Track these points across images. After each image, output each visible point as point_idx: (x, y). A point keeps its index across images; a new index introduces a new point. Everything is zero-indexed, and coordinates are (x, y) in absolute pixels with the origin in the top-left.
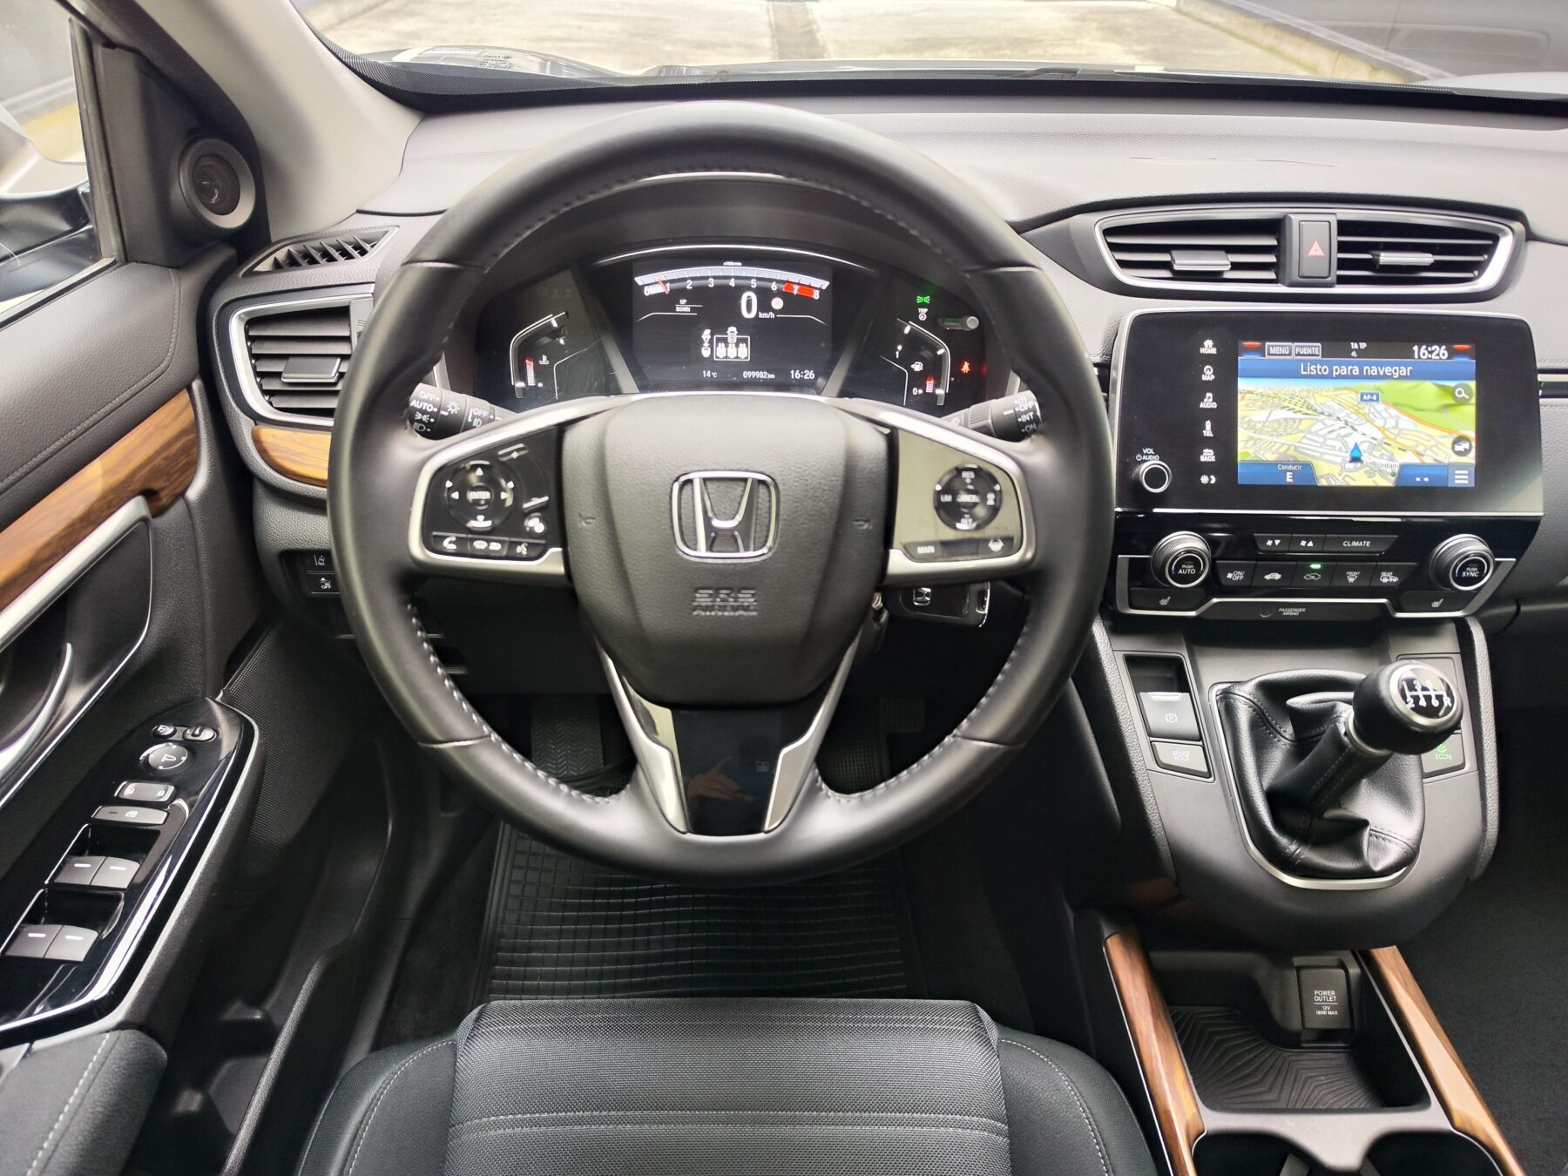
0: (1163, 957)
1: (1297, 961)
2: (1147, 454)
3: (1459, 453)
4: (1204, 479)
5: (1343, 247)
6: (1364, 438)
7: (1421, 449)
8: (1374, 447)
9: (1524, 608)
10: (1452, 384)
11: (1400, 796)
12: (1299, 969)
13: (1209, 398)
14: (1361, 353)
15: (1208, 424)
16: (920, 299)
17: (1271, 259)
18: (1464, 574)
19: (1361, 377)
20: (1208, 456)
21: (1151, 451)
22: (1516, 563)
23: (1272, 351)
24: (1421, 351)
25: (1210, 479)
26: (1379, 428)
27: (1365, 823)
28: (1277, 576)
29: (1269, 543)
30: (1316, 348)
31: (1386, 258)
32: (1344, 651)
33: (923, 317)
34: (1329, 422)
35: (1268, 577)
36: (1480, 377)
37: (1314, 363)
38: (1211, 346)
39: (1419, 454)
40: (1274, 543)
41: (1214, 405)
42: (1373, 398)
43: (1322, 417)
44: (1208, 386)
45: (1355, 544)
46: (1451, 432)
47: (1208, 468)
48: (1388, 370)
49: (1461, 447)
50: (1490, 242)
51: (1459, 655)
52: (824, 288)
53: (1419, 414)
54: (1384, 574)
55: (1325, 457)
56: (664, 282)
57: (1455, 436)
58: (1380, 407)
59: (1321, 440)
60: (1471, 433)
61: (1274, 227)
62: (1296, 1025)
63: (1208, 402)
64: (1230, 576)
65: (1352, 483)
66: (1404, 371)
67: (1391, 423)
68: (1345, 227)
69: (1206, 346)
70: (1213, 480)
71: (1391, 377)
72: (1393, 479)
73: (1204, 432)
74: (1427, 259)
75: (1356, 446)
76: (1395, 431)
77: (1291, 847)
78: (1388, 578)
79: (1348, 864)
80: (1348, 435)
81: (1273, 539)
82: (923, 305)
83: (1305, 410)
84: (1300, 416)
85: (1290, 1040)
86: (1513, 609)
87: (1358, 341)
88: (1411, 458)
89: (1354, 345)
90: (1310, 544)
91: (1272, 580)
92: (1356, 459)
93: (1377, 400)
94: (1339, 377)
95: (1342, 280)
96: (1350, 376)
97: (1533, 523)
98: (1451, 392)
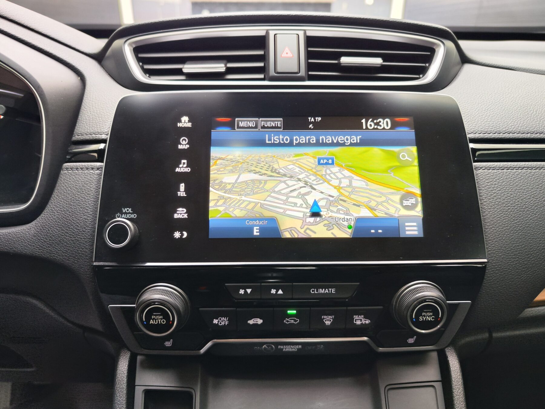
2: (126, 213)
3: (407, 208)
4: (177, 235)
6: (322, 196)
7: (373, 204)
8: (331, 203)
9: (495, 335)
10: (396, 149)
13: (184, 163)
14: (318, 126)
15: (182, 187)
17: (261, 64)
18: (421, 319)
19: (318, 144)
20: (181, 213)
21: (130, 210)
22: (472, 305)
23: (241, 124)
24: (368, 124)
25: (182, 235)
26: (335, 187)
28: (260, 321)
29: (242, 292)
30: (278, 122)
31: (345, 60)
32: (340, 379)
34: (290, 183)
35: (251, 322)
36: (420, 143)
37: (277, 134)
38: (187, 121)
39: (372, 209)
40: (246, 292)
41: (188, 170)
42: (329, 162)
43: (285, 179)
44: (184, 154)
45: (322, 291)
46: (398, 189)
47: (181, 225)
48: (340, 139)
49: (408, 202)
50: (428, 54)
51: (441, 383)
54: (356, 317)
55: (288, 212)
57: (403, 192)
58: (335, 169)
59: (284, 198)
60: (416, 190)
63: (183, 167)
64: (215, 321)
65: (313, 236)
66: (356, 139)
67: (345, 182)
69: (183, 121)
70: (185, 234)
71: (343, 145)
72: (350, 231)
73: (179, 193)
74: (378, 61)
75: (315, 203)
76: (350, 190)
78: (359, 320)
80: (308, 193)
81: (245, 288)
83: (269, 173)
84: (264, 178)
86: (486, 335)
87: (314, 116)
88: (365, 213)
89: (311, 119)
90: (280, 292)
91: (256, 325)
92: (316, 214)
93: (333, 163)
94: (299, 145)
95: (313, 77)
96: (308, 144)
97: (481, 270)
98: (396, 156)
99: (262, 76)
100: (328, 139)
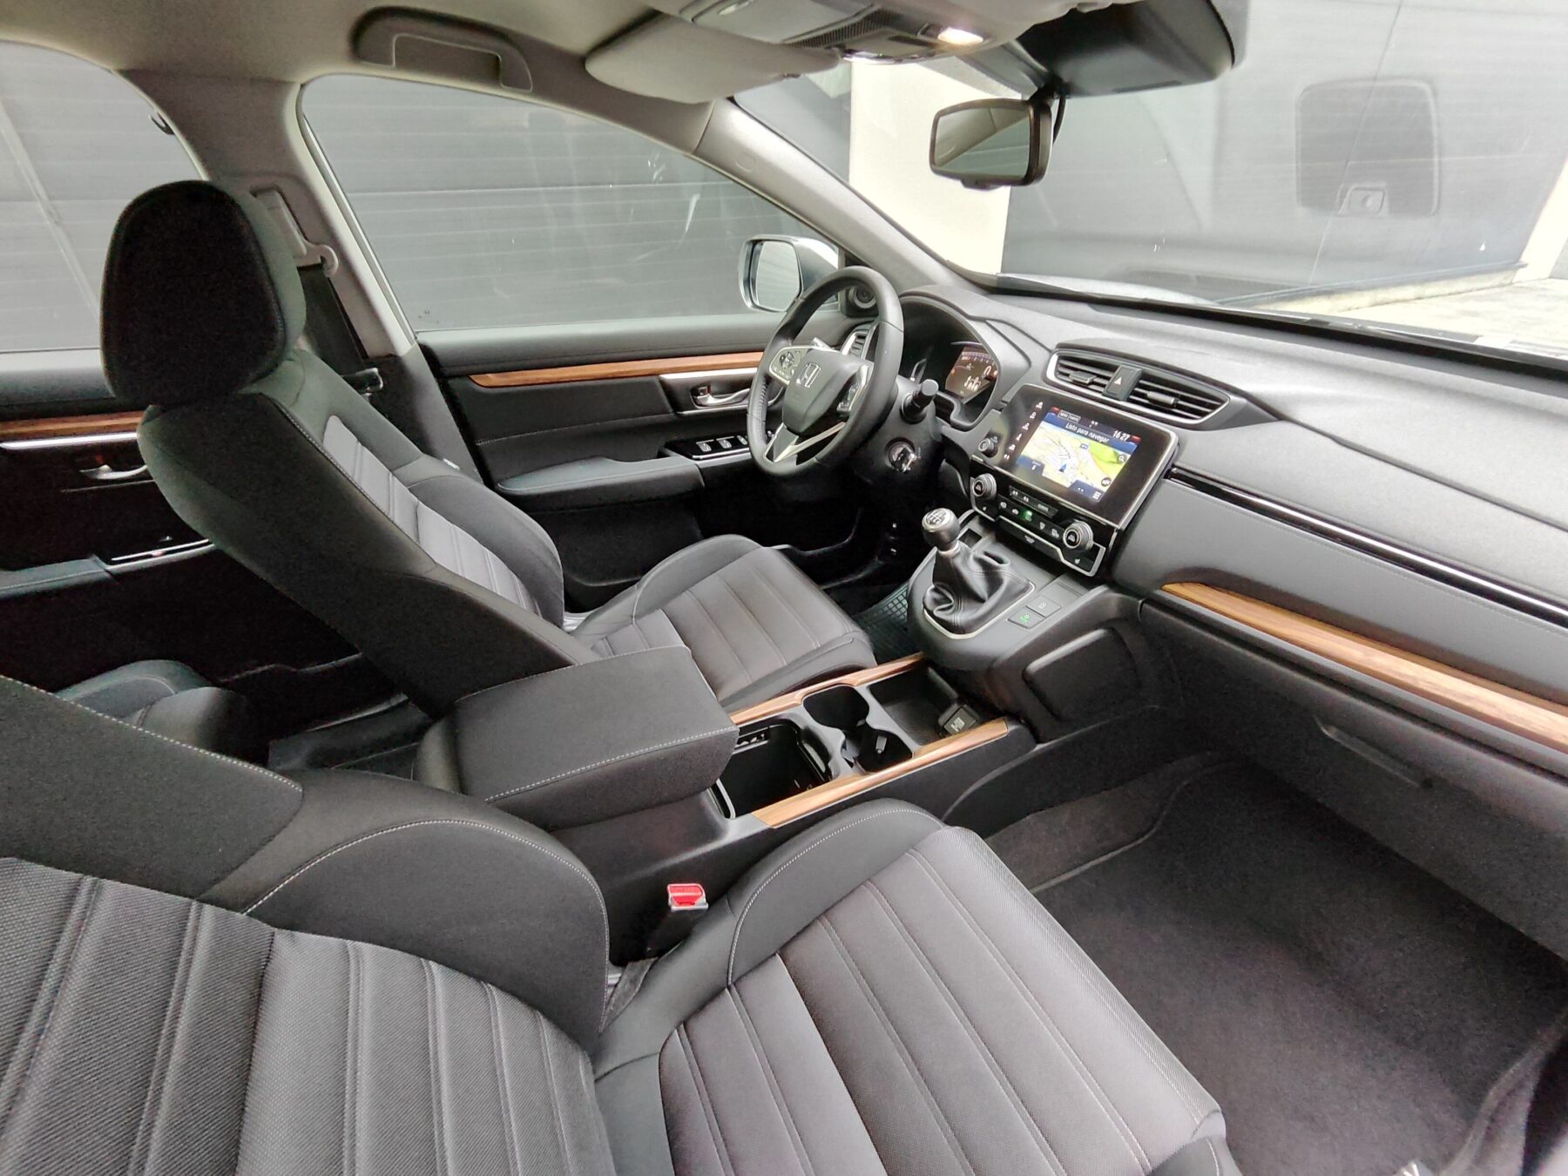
3: (1103, 485)
6: (1071, 463)
7: (1089, 477)
8: (1072, 468)
10: (1120, 453)
14: (1094, 427)
18: (1069, 538)
19: (1087, 437)
20: (1012, 447)
23: (1061, 414)
24: (1117, 434)
25: (1007, 457)
26: (1079, 461)
30: (1076, 418)
34: (1061, 451)
35: (1013, 511)
36: (1135, 455)
37: (1072, 423)
38: (1041, 405)
39: (1087, 479)
41: (1027, 429)
42: (1083, 447)
43: (1061, 447)
46: (1106, 474)
48: (1098, 437)
49: (1105, 482)
53: (1097, 460)
54: (1053, 530)
55: (1051, 465)
57: (1106, 476)
58: (1086, 452)
59: (1055, 457)
60: (1113, 477)
63: (1026, 427)
64: (1001, 504)
65: (1054, 481)
66: (1105, 440)
67: (1085, 461)
69: (1039, 404)
71: (1098, 441)
72: (1071, 484)
75: (1066, 465)
76: (1084, 465)
80: (1066, 459)
81: (1015, 491)
84: (1054, 444)
87: (1095, 421)
88: (1084, 480)
89: (1093, 422)
92: (1062, 470)
93: (1086, 449)
94: (1079, 434)
96: (1083, 435)
98: (1118, 456)
100: (1092, 435)
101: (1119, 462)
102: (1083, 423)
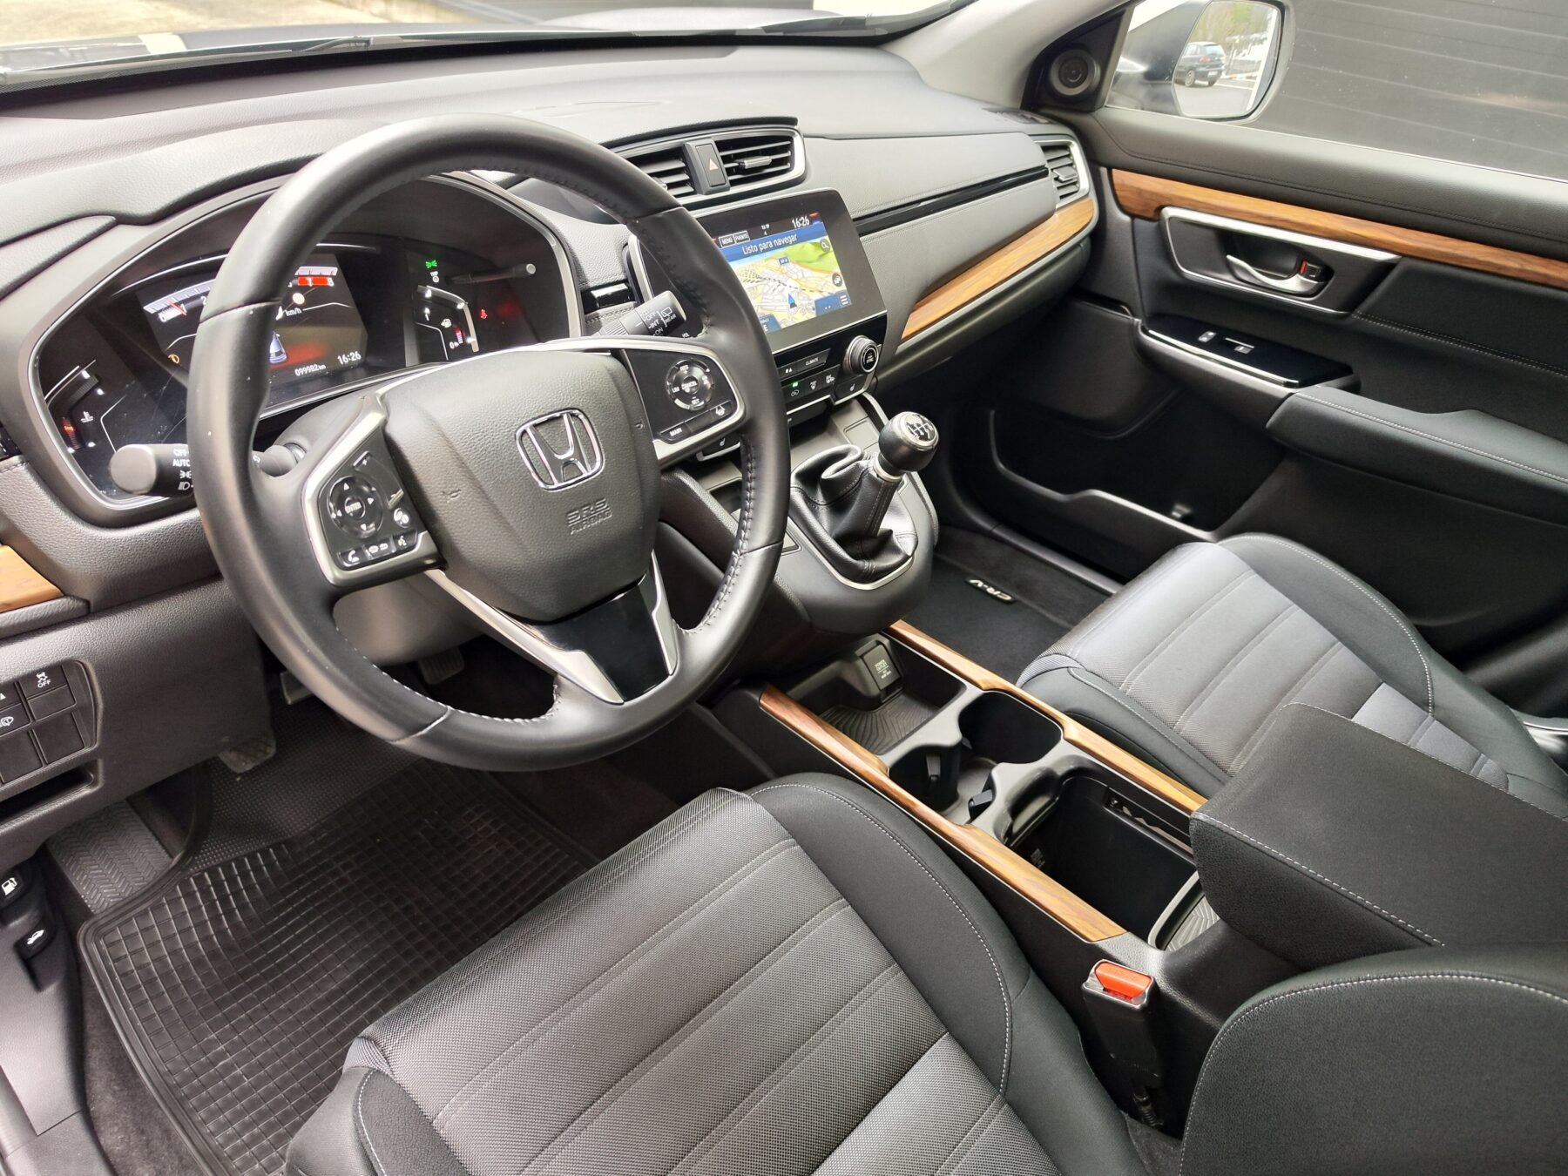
0: (794, 691)
1: (859, 652)
3: (838, 285)
5: (726, 159)
6: (792, 289)
7: (820, 288)
8: (798, 294)
10: (818, 240)
11: (898, 512)
12: (862, 657)
14: (770, 232)
16: (429, 265)
17: (684, 177)
18: (868, 361)
19: (776, 247)
22: (883, 346)
23: (724, 242)
24: (796, 223)
26: (796, 280)
27: (890, 532)
30: (744, 234)
31: (749, 163)
33: (436, 280)
34: (771, 284)
37: (748, 245)
39: (821, 292)
42: (784, 261)
43: (766, 282)
45: (811, 362)
46: (829, 272)
48: (785, 240)
49: (837, 281)
50: (788, 142)
51: (868, 418)
52: (335, 274)
53: (809, 265)
54: (827, 377)
55: (778, 308)
56: (178, 304)
57: (832, 274)
58: (791, 265)
59: (771, 297)
60: (838, 270)
61: (678, 153)
62: (875, 691)
65: (797, 322)
66: (794, 238)
67: (800, 275)
68: (722, 145)
71: (788, 244)
72: (815, 312)
74: (767, 160)
75: (790, 297)
76: (804, 280)
77: (866, 565)
78: (830, 379)
79: (896, 559)
80: (783, 290)
82: (433, 269)
83: (757, 280)
84: (754, 284)
85: (874, 703)
87: (764, 224)
88: (819, 296)
89: (763, 227)
90: (789, 370)
92: (793, 305)
93: (788, 261)
94: (764, 251)
95: (733, 183)
96: (769, 250)
97: (884, 318)
98: (818, 245)
99: (688, 189)
100: (779, 242)
101: (827, 251)
102: (755, 235)
